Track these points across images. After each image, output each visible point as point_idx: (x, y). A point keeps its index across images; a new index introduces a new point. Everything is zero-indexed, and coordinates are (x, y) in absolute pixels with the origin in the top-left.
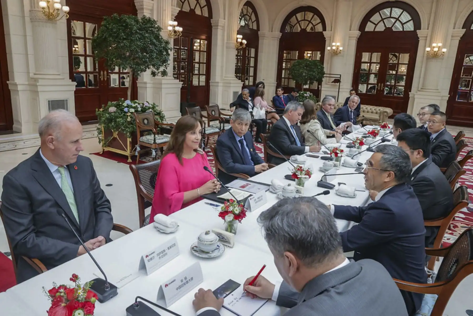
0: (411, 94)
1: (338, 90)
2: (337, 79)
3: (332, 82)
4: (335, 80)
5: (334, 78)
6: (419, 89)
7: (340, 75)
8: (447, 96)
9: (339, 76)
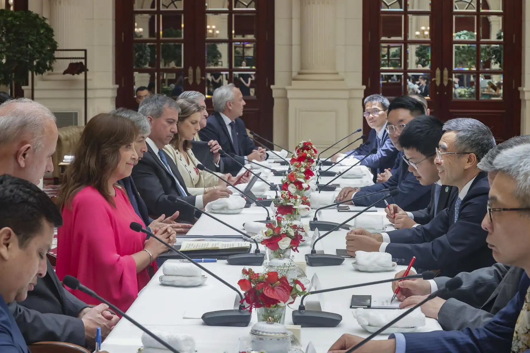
0: (276, 90)
1: (83, 96)
2: (77, 64)
3: (65, 72)
4: (71, 65)
5: (69, 62)
6: (294, 74)
7: (85, 51)
8: (361, 89)
9: (82, 54)
